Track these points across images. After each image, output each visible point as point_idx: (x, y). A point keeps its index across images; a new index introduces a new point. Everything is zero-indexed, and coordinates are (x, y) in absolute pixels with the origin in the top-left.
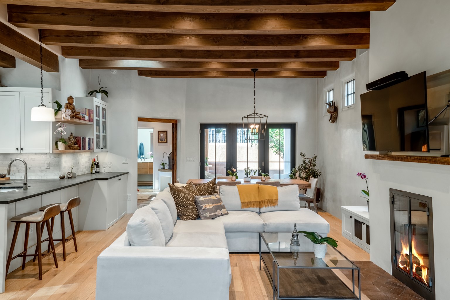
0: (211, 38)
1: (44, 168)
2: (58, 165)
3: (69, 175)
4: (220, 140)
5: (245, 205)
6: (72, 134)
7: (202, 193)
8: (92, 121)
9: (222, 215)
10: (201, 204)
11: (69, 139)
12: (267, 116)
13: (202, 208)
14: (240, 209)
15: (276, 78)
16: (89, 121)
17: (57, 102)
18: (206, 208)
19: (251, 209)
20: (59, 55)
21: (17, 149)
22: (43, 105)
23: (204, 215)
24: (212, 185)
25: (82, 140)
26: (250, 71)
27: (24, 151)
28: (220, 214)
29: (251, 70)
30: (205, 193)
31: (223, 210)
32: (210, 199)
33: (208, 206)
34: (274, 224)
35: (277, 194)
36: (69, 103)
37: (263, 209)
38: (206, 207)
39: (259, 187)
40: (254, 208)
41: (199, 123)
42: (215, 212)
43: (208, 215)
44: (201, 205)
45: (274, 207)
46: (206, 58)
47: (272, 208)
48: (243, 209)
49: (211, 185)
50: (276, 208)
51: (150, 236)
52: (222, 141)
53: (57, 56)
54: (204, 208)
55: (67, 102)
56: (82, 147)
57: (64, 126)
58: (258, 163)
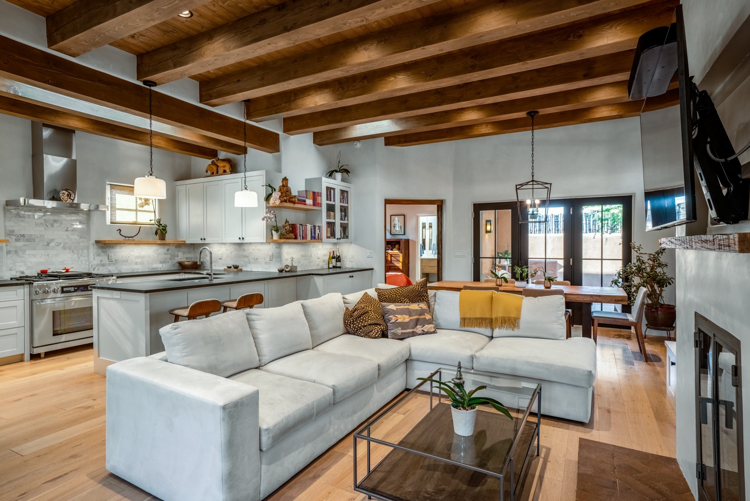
1: (268, 260)
2: (279, 256)
3: (287, 268)
5: (467, 322)
6: (287, 221)
7: (400, 298)
8: (320, 205)
9: (424, 333)
10: (389, 315)
11: (284, 227)
12: (551, 184)
13: (390, 321)
14: (458, 326)
16: (314, 205)
17: (270, 186)
18: (397, 321)
19: (476, 329)
20: (280, 133)
21: (240, 238)
22: (246, 188)
23: (392, 331)
24: (418, 289)
25: (300, 228)
26: (526, 116)
27: (245, 241)
28: (420, 332)
29: (527, 113)
30: (404, 299)
31: (426, 326)
32: (408, 308)
33: (401, 318)
35: (519, 310)
36: (283, 186)
37: (497, 332)
38: (397, 320)
39: (494, 296)
40: (481, 328)
41: (472, 202)
42: (413, 328)
43: (399, 331)
44: (389, 317)
45: (513, 330)
47: (510, 332)
48: (463, 329)
49: (416, 289)
50: (516, 332)
51: (182, 350)
53: (278, 135)
54: (393, 321)
55: (281, 184)
56: (300, 236)
57: (272, 211)
58: (563, 260)
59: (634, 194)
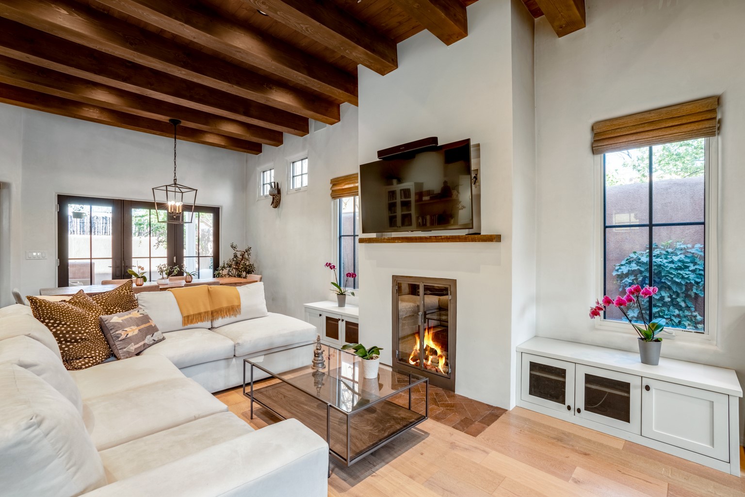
0: (120, 34)
4: (75, 230)
5: (189, 320)
7: (107, 308)
9: (156, 342)
10: (117, 331)
12: (197, 190)
13: (119, 337)
14: (181, 327)
15: (199, 143)
18: (128, 336)
19: (200, 324)
23: (125, 350)
24: (127, 292)
26: (168, 122)
28: (151, 343)
29: (170, 120)
30: (115, 308)
31: (155, 334)
32: (131, 318)
33: (130, 331)
34: (250, 341)
35: (239, 298)
37: (218, 322)
38: (127, 334)
39: (210, 289)
40: (204, 322)
41: (56, 193)
42: (143, 340)
43: (132, 347)
44: (117, 332)
45: (235, 316)
46: (96, 73)
47: (233, 319)
48: (186, 327)
49: (124, 293)
50: (239, 317)
52: (78, 232)
54: (123, 337)
58: (166, 258)
59: (222, 207)
